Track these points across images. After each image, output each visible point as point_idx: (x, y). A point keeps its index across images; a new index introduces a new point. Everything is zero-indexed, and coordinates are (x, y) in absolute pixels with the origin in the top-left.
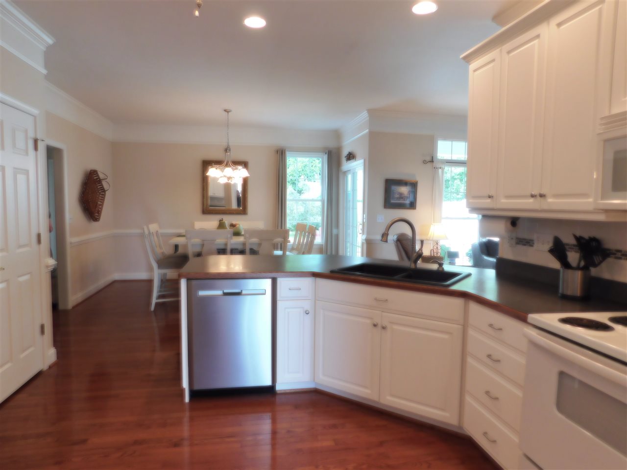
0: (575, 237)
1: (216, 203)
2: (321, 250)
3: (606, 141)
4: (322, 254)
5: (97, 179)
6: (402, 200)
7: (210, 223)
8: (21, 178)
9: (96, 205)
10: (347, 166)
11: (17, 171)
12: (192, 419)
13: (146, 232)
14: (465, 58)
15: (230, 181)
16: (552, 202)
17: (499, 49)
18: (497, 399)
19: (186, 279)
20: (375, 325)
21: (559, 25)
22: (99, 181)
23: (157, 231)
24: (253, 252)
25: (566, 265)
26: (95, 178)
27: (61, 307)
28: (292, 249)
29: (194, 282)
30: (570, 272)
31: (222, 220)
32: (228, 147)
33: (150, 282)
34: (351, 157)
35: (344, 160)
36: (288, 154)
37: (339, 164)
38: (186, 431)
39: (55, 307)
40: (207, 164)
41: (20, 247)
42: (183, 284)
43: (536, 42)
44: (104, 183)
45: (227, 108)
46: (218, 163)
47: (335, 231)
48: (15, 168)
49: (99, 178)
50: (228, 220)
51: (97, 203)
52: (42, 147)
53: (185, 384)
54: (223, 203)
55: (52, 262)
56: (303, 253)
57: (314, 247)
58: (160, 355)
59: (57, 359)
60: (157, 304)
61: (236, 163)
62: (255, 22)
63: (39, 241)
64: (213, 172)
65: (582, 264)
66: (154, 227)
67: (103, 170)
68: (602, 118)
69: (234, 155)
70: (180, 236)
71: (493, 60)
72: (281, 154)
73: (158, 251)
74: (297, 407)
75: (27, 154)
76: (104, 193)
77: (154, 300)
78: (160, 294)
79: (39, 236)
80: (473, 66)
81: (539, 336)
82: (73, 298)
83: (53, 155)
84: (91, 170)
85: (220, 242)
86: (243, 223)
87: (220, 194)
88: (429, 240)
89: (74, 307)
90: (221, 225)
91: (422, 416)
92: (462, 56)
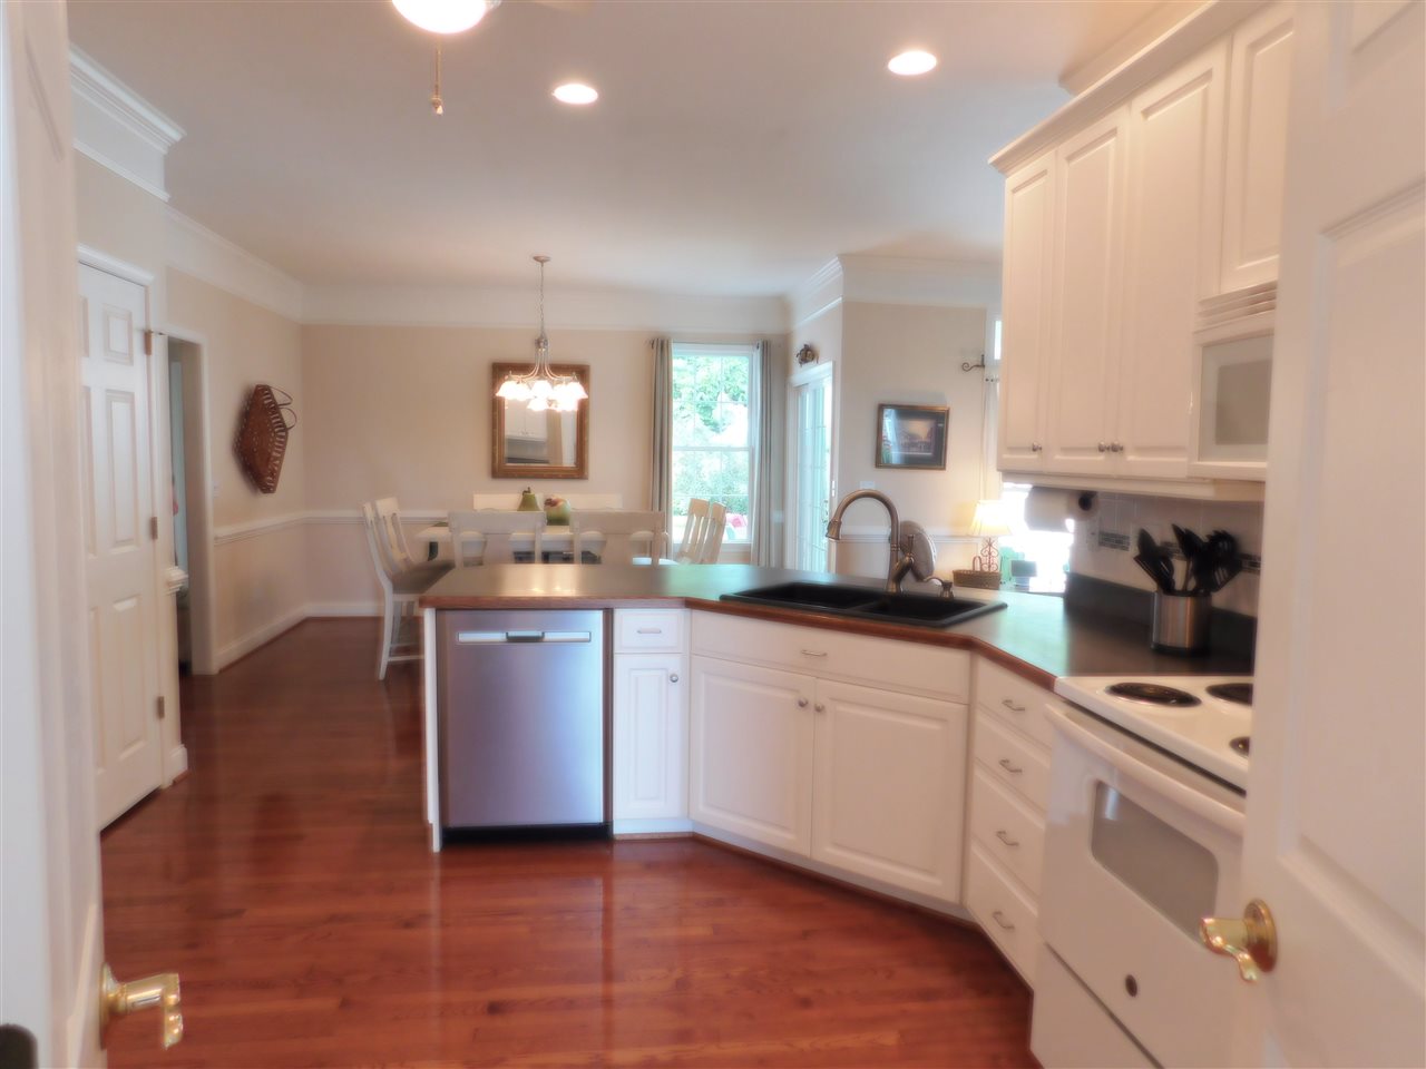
0: (1177, 531)
1: (529, 453)
2: (745, 555)
3: (1207, 347)
4: (749, 563)
5: (271, 403)
6: (914, 449)
7: (502, 499)
8: (120, 409)
9: (268, 460)
10: (803, 374)
11: (112, 395)
12: (444, 881)
13: (370, 515)
14: (997, 163)
15: (553, 407)
16: (1134, 462)
17: (1053, 151)
18: (1015, 844)
19: (434, 610)
20: (802, 705)
21: (1147, 112)
22: (275, 409)
23: (395, 514)
24: (589, 558)
25: (1166, 585)
26: (266, 402)
27: (196, 669)
28: (680, 555)
29: (450, 616)
30: (1171, 601)
31: (529, 492)
32: (542, 337)
33: (377, 621)
34: (808, 355)
35: (795, 361)
36: (675, 349)
37: (786, 372)
38: (433, 901)
39: (184, 669)
40: (500, 371)
41: (119, 543)
42: (429, 618)
43: (1111, 142)
44: (285, 413)
45: (541, 253)
46: (522, 368)
47: (776, 516)
48: (108, 391)
49: (274, 402)
50: (541, 491)
51: (270, 454)
52: (159, 345)
53: (432, 815)
54: (544, 454)
55: (178, 575)
56: (702, 562)
57: (722, 550)
58: (395, 765)
59: (189, 767)
60: (392, 667)
61: (560, 369)
62: (576, 93)
63: (153, 533)
64: (510, 390)
65: (1192, 584)
66: (386, 506)
67: (283, 386)
68: (1203, 303)
69: (554, 353)
70: (441, 524)
71: (1043, 173)
72: (660, 348)
73: (397, 556)
74: (651, 867)
75: (131, 361)
76: (283, 434)
77: (385, 658)
78: (397, 645)
79: (153, 523)
80: (1013, 179)
81: (1068, 720)
82: (221, 651)
83: (181, 354)
84: (258, 386)
85: (520, 536)
86: (572, 498)
87: (538, 433)
88: (972, 537)
89: (222, 671)
90: (527, 503)
91: (894, 887)
92: (991, 160)
